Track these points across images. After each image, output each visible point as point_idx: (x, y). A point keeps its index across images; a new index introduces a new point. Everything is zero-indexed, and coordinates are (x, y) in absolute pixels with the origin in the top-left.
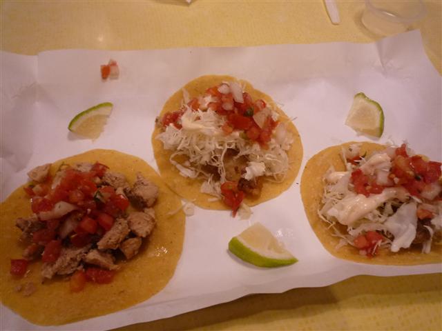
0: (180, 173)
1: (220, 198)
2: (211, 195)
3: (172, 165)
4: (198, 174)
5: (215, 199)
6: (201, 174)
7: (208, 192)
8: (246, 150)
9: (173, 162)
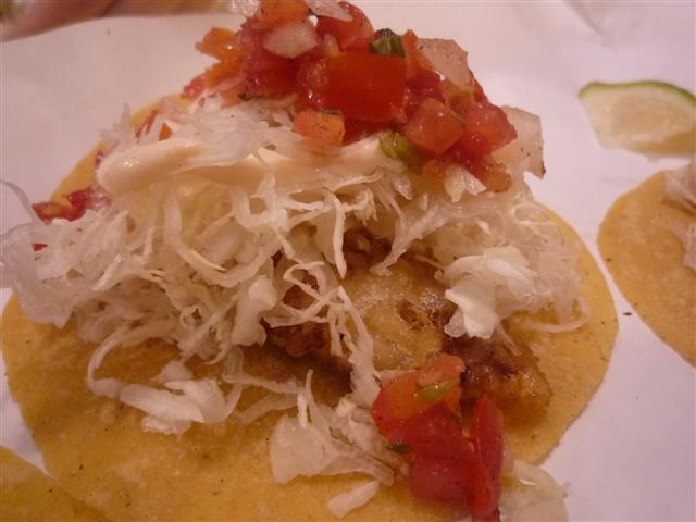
0: (149, 424)
1: (386, 477)
2: (337, 478)
3: (104, 399)
4: (235, 397)
5: (362, 492)
6: (250, 396)
7: (317, 468)
8: (420, 214)
9: (106, 386)
